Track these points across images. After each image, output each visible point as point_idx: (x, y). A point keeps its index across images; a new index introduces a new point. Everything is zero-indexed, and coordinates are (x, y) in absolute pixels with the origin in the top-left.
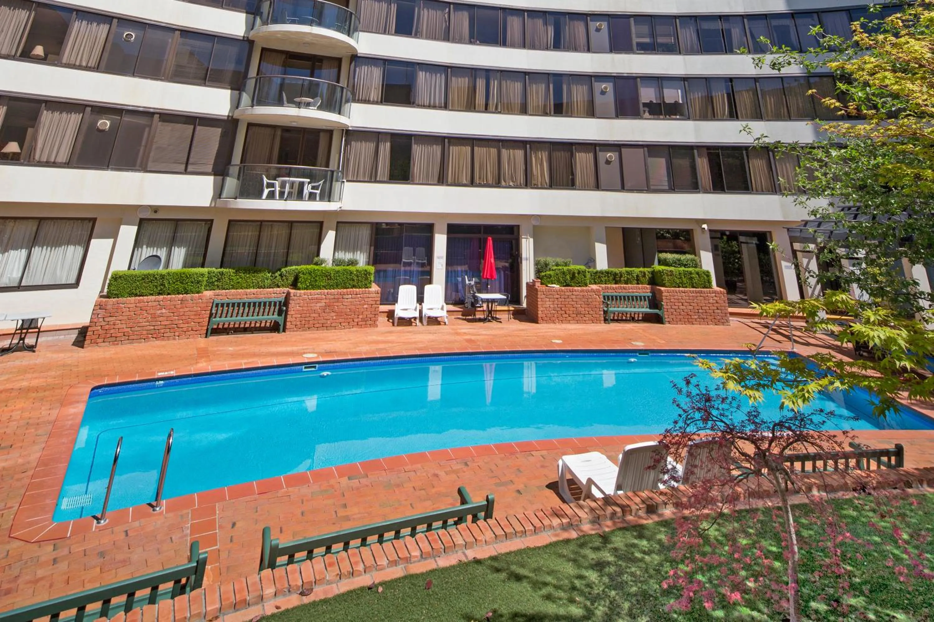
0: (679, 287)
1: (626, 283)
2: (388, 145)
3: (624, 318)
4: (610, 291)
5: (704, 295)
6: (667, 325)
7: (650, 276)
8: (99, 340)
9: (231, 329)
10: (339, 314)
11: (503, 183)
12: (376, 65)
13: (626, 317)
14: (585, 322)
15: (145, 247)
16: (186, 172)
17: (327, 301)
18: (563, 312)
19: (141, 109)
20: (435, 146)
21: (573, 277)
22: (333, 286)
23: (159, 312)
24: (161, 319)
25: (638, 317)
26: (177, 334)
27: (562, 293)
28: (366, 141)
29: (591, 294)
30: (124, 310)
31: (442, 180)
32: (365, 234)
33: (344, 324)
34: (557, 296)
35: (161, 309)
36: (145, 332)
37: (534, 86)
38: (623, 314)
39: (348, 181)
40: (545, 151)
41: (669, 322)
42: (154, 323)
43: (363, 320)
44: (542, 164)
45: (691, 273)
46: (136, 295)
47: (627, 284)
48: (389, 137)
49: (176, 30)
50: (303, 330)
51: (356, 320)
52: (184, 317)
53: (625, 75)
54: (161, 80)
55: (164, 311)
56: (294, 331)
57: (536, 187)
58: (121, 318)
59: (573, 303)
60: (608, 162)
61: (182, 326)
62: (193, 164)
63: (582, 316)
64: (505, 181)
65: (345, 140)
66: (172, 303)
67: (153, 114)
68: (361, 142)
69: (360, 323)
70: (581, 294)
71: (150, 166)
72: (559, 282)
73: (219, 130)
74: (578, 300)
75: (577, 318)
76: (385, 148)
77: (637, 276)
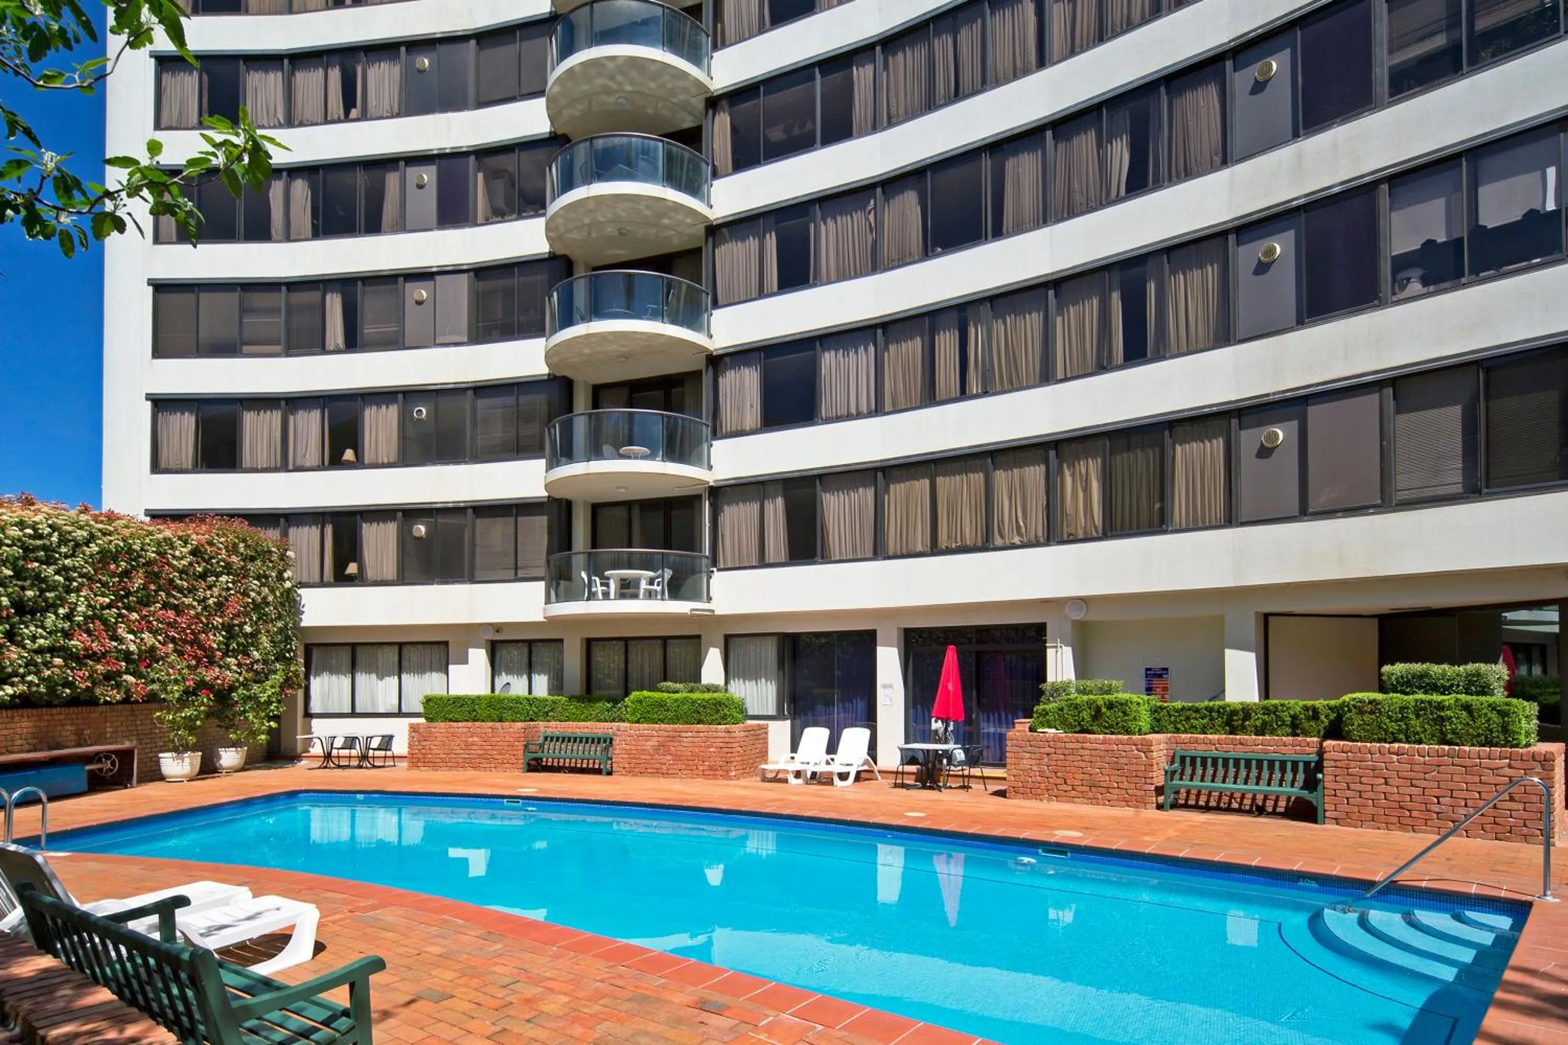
0: (1396, 740)
1: (1260, 731)
2: (780, 501)
3: (1235, 805)
4: (1203, 747)
5: (1468, 762)
6: (1331, 827)
7: (1333, 716)
8: (419, 764)
9: (566, 768)
10: (677, 758)
11: (999, 542)
12: (748, 364)
13: (1241, 804)
14: (1110, 803)
15: (503, 674)
16: (517, 579)
17: (660, 739)
18: (1061, 781)
19: (450, 505)
20: (861, 490)
21: (1097, 714)
22: (672, 719)
23: (471, 739)
24: (474, 747)
25: (1275, 806)
26: (493, 765)
27: (1059, 745)
28: (744, 501)
29: (1127, 748)
30: (437, 735)
31: (879, 551)
32: (770, 651)
33: (685, 772)
34: (1048, 750)
35: (472, 737)
36: (460, 760)
37: (1071, 309)
38: (1231, 797)
39: (719, 570)
40: (1094, 458)
41: (1337, 821)
42: (468, 752)
43: (711, 768)
44: (1087, 489)
45: (1440, 707)
46: (451, 720)
47: (1263, 734)
48: (780, 487)
49: (468, 388)
50: (633, 775)
51: (701, 768)
52: (497, 748)
53: (1337, 190)
54: (466, 463)
55: (475, 739)
56: (622, 775)
57: (1073, 540)
58: (435, 743)
59: (1082, 764)
60: (1265, 452)
61: (496, 757)
62: (522, 568)
63: (1102, 790)
64: (1002, 537)
65: (711, 505)
66: (483, 731)
67: (465, 508)
68: (737, 504)
69: (706, 773)
70: (1102, 747)
71: (478, 575)
72: (1065, 724)
73: (545, 519)
74: (1093, 759)
75: (1091, 795)
76: (776, 508)
77: (1294, 717)
